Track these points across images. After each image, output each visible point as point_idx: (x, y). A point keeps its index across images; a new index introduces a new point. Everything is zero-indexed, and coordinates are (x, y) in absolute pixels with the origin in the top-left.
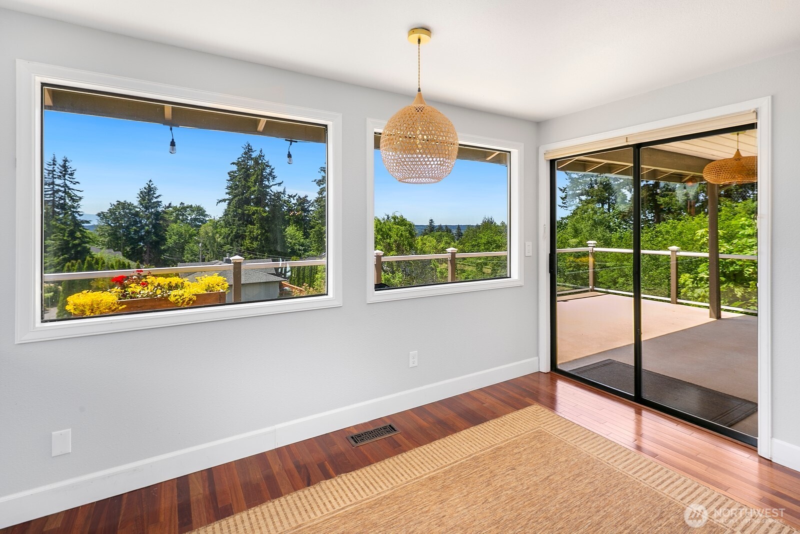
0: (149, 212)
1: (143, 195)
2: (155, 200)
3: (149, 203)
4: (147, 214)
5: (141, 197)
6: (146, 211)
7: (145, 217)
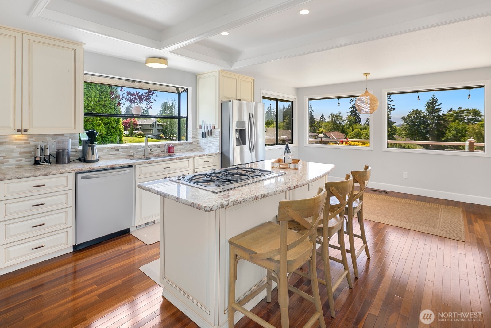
0: (433, 115)
1: (429, 105)
2: (436, 107)
3: (432, 110)
4: (431, 117)
5: (427, 106)
6: (430, 115)
7: (430, 118)
